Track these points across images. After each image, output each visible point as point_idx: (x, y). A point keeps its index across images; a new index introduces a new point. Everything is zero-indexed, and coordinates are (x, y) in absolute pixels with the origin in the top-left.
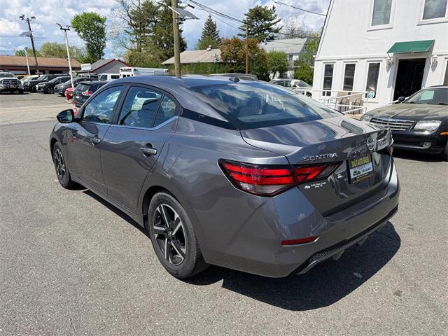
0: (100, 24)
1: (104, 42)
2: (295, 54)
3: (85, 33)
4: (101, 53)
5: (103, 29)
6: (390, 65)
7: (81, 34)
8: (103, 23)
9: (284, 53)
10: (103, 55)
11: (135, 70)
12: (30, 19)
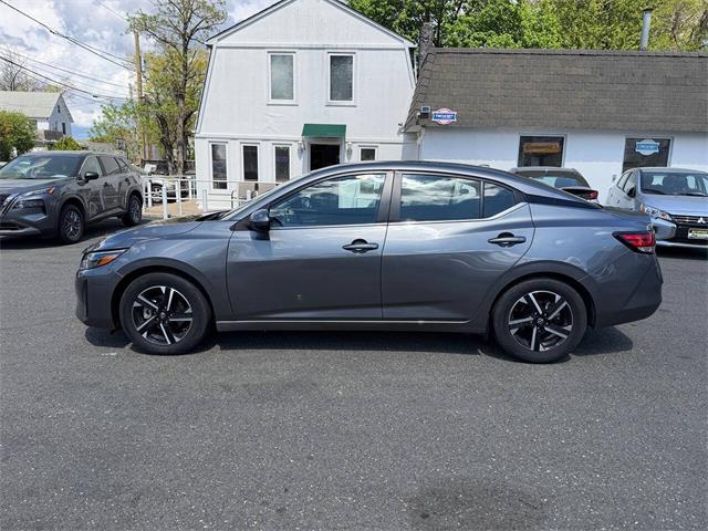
2: (42, 119)
6: (301, 151)
9: (22, 116)
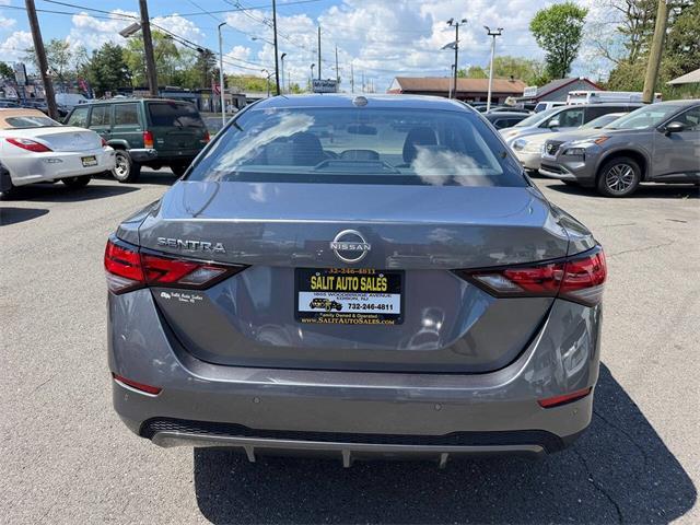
0: (576, 22)
1: (575, 50)
3: (549, 38)
4: (566, 69)
5: (578, 29)
7: (542, 39)
8: (581, 20)
10: (569, 72)
11: (593, 95)
12: (460, 23)
